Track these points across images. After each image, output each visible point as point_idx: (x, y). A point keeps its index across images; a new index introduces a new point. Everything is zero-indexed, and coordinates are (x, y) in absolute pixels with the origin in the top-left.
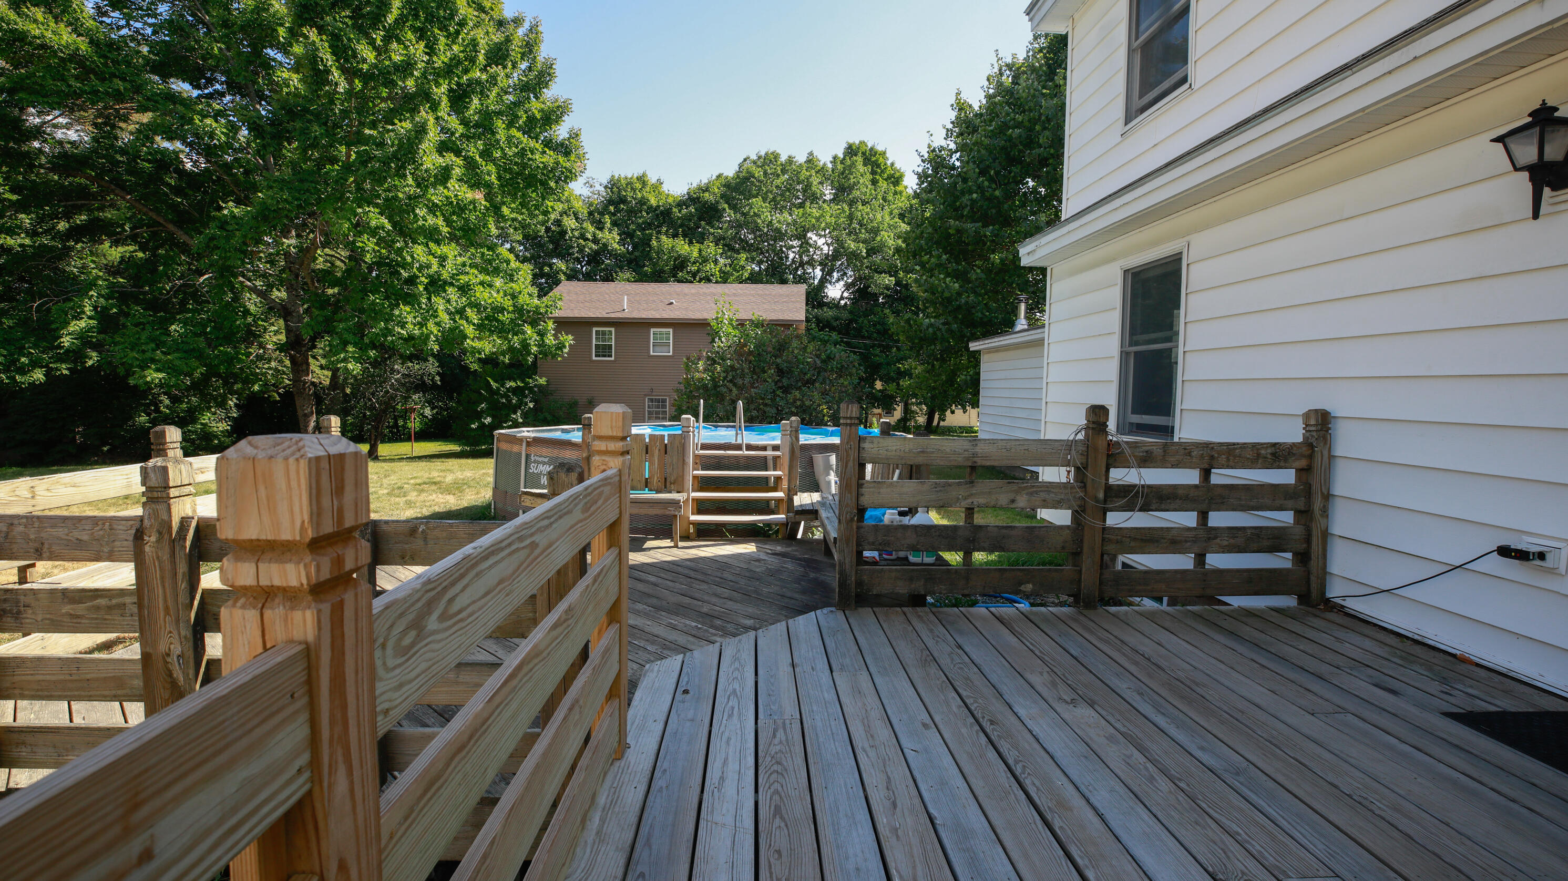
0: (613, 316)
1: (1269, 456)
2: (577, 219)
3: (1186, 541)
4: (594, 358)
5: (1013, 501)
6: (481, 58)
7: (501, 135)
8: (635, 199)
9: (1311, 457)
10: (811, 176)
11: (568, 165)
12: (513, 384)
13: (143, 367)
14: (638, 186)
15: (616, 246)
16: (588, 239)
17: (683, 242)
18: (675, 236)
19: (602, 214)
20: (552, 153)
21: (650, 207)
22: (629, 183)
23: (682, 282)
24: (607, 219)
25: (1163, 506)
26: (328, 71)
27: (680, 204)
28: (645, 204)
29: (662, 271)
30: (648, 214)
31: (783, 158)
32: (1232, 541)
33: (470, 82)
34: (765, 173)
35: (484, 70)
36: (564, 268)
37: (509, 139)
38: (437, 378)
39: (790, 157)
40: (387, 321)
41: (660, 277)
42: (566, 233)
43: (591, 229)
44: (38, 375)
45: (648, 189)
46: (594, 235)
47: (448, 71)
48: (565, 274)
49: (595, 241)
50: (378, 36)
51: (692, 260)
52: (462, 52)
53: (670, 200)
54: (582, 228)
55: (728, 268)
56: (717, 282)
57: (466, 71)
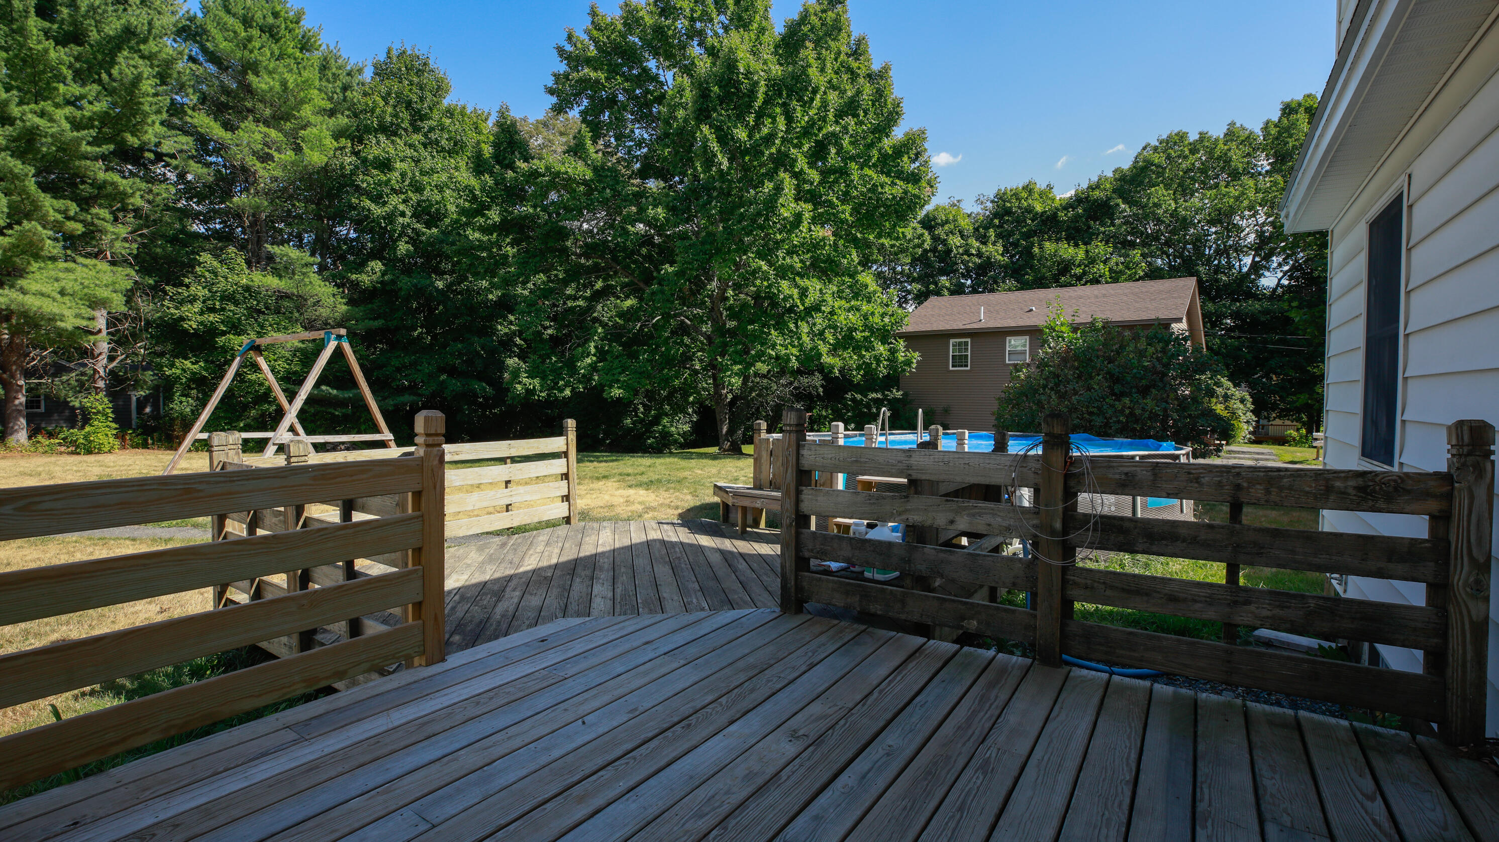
0: (968, 327)
1: (1352, 491)
2: (962, 236)
3: (1195, 601)
4: (951, 368)
5: (952, 522)
6: (831, 116)
7: (855, 177)
8: (1019, 207)
9: (1449, 497)
10: (1229, 150)
11: (917, 191)
12: (874, 395)
13: (611, 387)
14: (1024, 195)
15: (1000, 258)
16: (973, 255)
17: (1066, 246)
18: (1058, 240)
19: (986, 228)
20: (902, 183)
21: (1035, 215)
22: (1016, 195)
23: (1066, 286)
24: (992, 233)
25: (1155, 549)
26: (715, 156)
27: (1067, 207)
28: (1030, 212)
29: (1044, 277)
30: (1033, 221)
31: (1193, 137)
32: (1277, 611)
33: (826, 137)
34: (1169, 157)
35: (837, 122)
36: (947, 284)
37: (862, 177)
38: (821, 390)
39: (1200, 133)
40: (762, 344)
41: (1041, 284)
42: (950, 251)
43: (976, 244)
44: (568, 392)
45: (1035, 197)
46: (978, 249)
47: (806, 132)
48: (949, 289)
49: (979, 255)
50: (751, 119)
51: (1077, 262)
52: (816, 114)
53: (1057, 204)
54: (967, 244)
55: (1121, 267)
56: (1107, 283)
57: (820, 129)
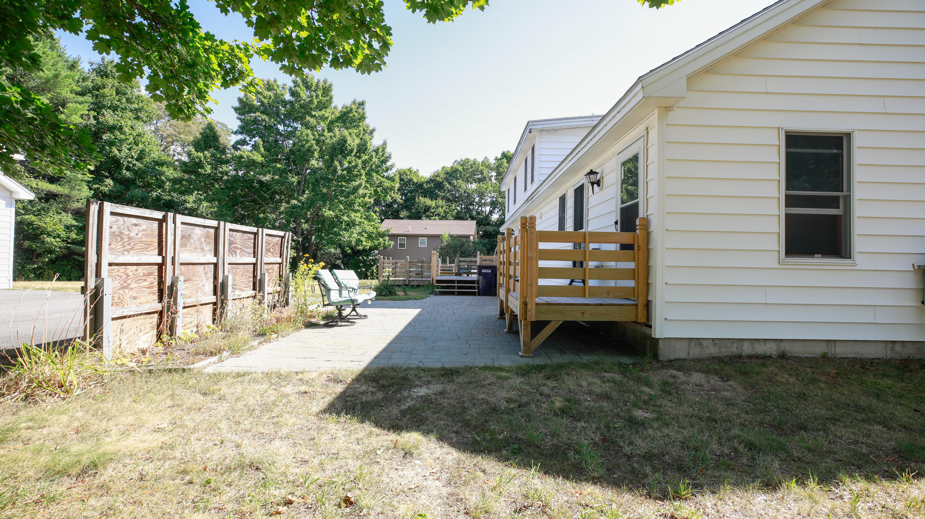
0: (406, 233)
4: (399, 248)
8: (407, 179)
10: (483, 167)
15: (400, 200)
17: (428, 199)
18: (425, 197)
21: (414, 183)
27: (428, 182)
28: (411, 181)
29: (420, 212)
30: (414, 186)
31: (471, 161)
34: (463, 169)
36: (378, 210)
39: (474, 160)
41: (419, 214)
45: (413, 174)
51: (432, 207)
53: (422, 180)
55: (447, 210)
